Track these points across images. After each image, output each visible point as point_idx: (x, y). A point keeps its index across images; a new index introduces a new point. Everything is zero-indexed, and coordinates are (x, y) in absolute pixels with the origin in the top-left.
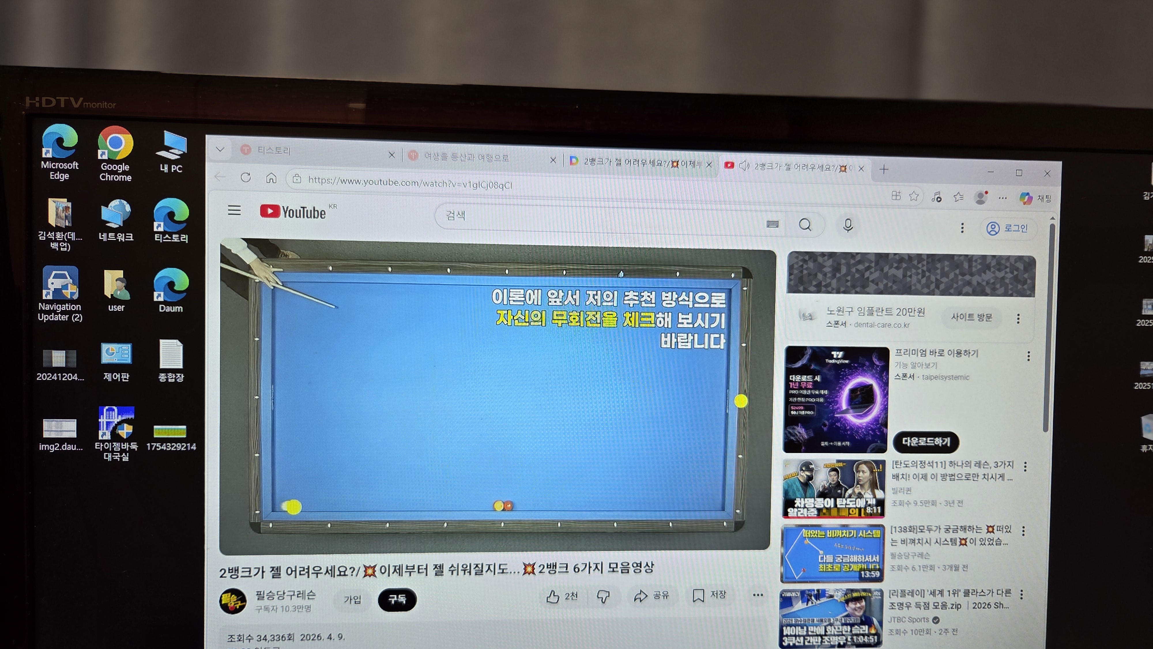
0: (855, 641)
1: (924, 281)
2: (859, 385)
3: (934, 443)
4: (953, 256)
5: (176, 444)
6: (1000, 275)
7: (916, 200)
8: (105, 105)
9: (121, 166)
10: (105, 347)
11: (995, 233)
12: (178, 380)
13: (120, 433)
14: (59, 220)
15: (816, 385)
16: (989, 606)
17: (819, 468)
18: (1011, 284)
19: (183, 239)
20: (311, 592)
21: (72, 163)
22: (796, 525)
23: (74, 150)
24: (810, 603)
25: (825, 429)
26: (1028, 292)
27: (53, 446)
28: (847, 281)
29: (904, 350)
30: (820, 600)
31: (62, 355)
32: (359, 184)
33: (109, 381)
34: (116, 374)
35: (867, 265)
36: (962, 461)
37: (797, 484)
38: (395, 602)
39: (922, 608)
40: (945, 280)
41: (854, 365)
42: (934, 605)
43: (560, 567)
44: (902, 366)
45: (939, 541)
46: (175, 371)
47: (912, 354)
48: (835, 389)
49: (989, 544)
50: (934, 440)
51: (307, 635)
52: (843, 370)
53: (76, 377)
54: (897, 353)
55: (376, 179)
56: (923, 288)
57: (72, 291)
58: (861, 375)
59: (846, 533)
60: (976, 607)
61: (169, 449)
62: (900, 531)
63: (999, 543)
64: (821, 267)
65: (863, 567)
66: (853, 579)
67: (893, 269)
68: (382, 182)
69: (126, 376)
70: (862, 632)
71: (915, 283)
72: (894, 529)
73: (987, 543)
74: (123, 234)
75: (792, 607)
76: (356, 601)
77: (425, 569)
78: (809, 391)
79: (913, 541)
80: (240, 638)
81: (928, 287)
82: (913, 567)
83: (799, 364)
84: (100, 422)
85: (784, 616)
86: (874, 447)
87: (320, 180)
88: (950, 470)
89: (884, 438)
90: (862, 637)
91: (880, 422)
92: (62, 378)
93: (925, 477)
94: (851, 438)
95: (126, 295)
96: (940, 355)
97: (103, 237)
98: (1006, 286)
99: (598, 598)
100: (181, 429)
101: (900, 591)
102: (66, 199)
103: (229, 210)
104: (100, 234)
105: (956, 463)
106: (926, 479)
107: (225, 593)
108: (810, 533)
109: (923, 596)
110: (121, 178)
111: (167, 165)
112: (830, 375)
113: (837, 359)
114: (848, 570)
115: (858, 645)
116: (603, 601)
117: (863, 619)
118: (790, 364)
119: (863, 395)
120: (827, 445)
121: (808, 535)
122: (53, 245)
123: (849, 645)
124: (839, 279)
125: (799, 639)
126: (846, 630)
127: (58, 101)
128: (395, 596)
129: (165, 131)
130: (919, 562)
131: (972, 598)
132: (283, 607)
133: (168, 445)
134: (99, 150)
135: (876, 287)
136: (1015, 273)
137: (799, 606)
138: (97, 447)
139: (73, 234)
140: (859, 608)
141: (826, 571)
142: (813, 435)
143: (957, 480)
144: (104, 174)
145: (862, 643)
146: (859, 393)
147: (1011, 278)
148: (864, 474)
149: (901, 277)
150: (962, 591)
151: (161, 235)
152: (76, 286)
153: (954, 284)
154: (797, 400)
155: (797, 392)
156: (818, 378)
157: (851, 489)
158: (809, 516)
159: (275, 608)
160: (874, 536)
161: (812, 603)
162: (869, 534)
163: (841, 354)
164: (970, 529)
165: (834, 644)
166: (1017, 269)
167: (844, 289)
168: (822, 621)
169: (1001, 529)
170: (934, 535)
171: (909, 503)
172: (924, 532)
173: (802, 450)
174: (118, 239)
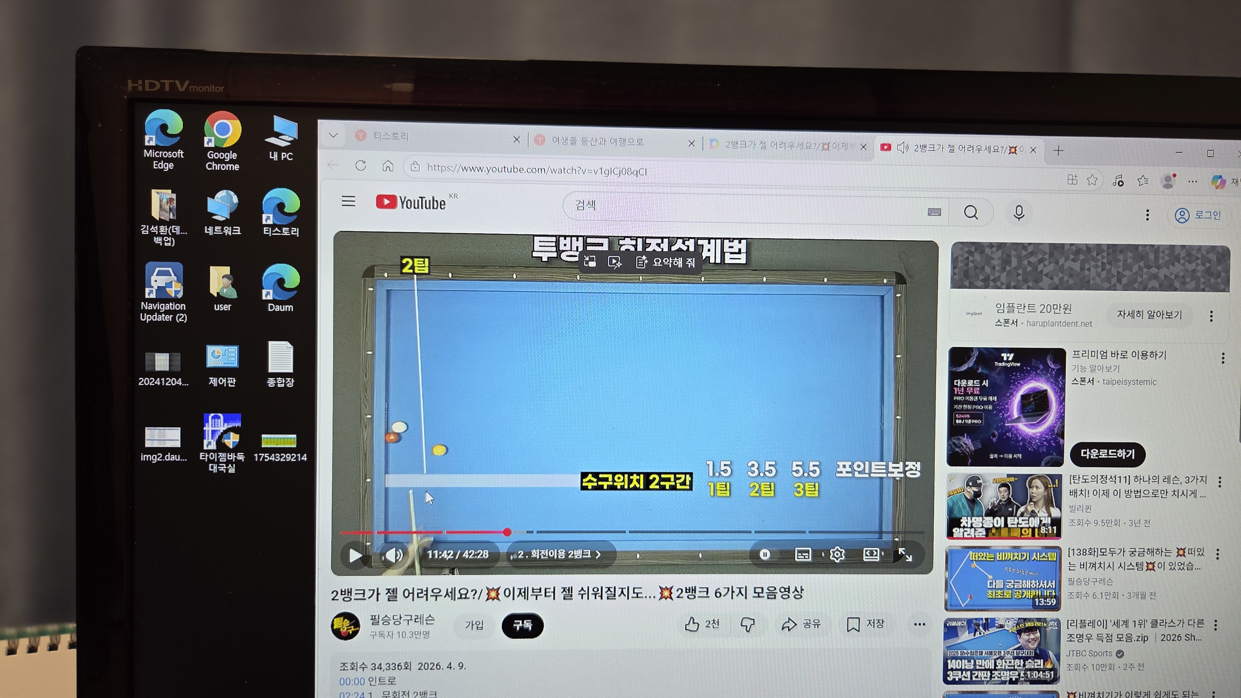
0: (1029, 677)
1: (1104, 275)
2: (1032, 391)
3: (1117, 455)
4: (1136, 247)
5: (286, 454)
6: (1191, 267)
7: (1095, 185)
8: (212, 88)
9: (229, 154)
10: (210, 349)
11: (1185, 221)
12: (288, 385)
13: (226, 443)
14: (161, 211)
15: (984, 391)
16: (1179, 638)
17: (988, 484)
18: (1204, 277)
19: (294, 232)
20: (430, 616)
21: (177, 152)
22: (962, 547)
23: (179, 138)
24: (978, 633)
25: (994, 440)
26: (1222, 287)
27: (156, 456)
28: (1018, 275)
29: (1083, 351)
30: (989, 630)
31: (165, 358)
32: (482, 171)
33: (214, 386)
34: (222, 378)
35: (1040, 256)
36: (1149, 476)
37: (963, 501)
38: (520, 626)
39: (1105, 640)
40: (1127, 273)
41: (1026, 368)
42: (1118, 638)
43: (700, 592)
44: (1080, 370)
45: (1123, 566)
46: (284, 375)
47: (1092, 356)
48: (1005, 396)
49: (1180, 568)
50: (1117, 453)
51: (425, 663)
52: (1014, 374)
53: (180, 381)
54: (1075, 355)
55: (501, 166)
56: (1102, 283)
57: (176, 289)
58: (1034, 380)
59: (1018, 556)
60: (1165, 639)
61: (278, 460)
62: (1079, 554)
63: (1190, 567)
64: (989, 259)
65: (1037, 594)
66: (1026, 607)
67: (1069, 261)
68: (506, 169)
69: (233, 381)
70: (1036, 667)
71: (1095, 277)
72: (1071, 552)
73: (1177, 567)
74: (230, 228)
75: (958, 638)
76: (479, 626)
77: (552, 592)
78: (976, 398)
79: (1094, 565)
80: (353, 667)
81: (1109, 281)
82: (1093, 595)
83: (964, 368)
84: (205, 430)
85: (948, 648)
86: (1048, 460)
87: (440, 168)
88: (1135, 486)
89: (1060, 450)
90: (1037, 672)
91: (1056, 432)
92: (165, 383)
93: (1106, 493)
94: (1024, 450)
95: (232, 294)
96: (1123, 356)
97: (208, 231)
98: (1198, 279)
99: (742, 626)
100: (291, 438)
101: (1079, 622)
102: (171, 190)
103: (343, 201)
104: (206, 227)
105: (1142, 478)
106: (1108, 496)
107: (337, 616)
108: (978, 556)
109: (1105, 627)
110: (229, 167)
111: (277, 153)
112: (1000, 379)
113: (1008, 361)
114: (1020, 597)
115: (1033, 682)
116: (748, 630)
117: (1038, 652)
118: (955, 367)
119: (1037, 402)
120: (997, 457)
121: (975, 558)
122: (156, 240)
123: (1022, 681)
124: (1009, 273)
125: (966, 673)
126: (1019, 664)
127: (163, 85)
128: (521, 622)
129: (275, 116)
130: (1100, 588)
131: (1161, 630)
132: (399, 632)
133: (277, 456)
134: (205, 137)
135: (1052, 281)
136: (1208, 265)
137: (965, 636)
138: (203, 457)
139: (178, 228)
140: (1033, 639)
141: (995, 598)
142: (980, 447)
143: (1143, 497)
144: (211, 163)
145: (1036, 679)
146: (1032, 399)
147: (1202, 271)
148: (1038, 490)
149: (1079, 271)
150: (1149, 621)
151: (270, 228)
152: (180, 284)
153: (1138, 278)
154: (963, 407)
155: (962, 398)
156: (986, 383)
157: (1024, 507)
158: (977, 536)
159: (390, 634)
160: (1049, 560)
161: (980, 634)
162: (1044, 557)
163: (1011, 356)
164: (1158, 553)
165: (1006, 680)
166: (1210, 261)
167: (1015, 284)
168: (991, 653)
169: (1193, 552)
170: (1117, 559)
171: (1088, 523)
172: (1106, 555)
173: (969, 463)
174: (225, 233)
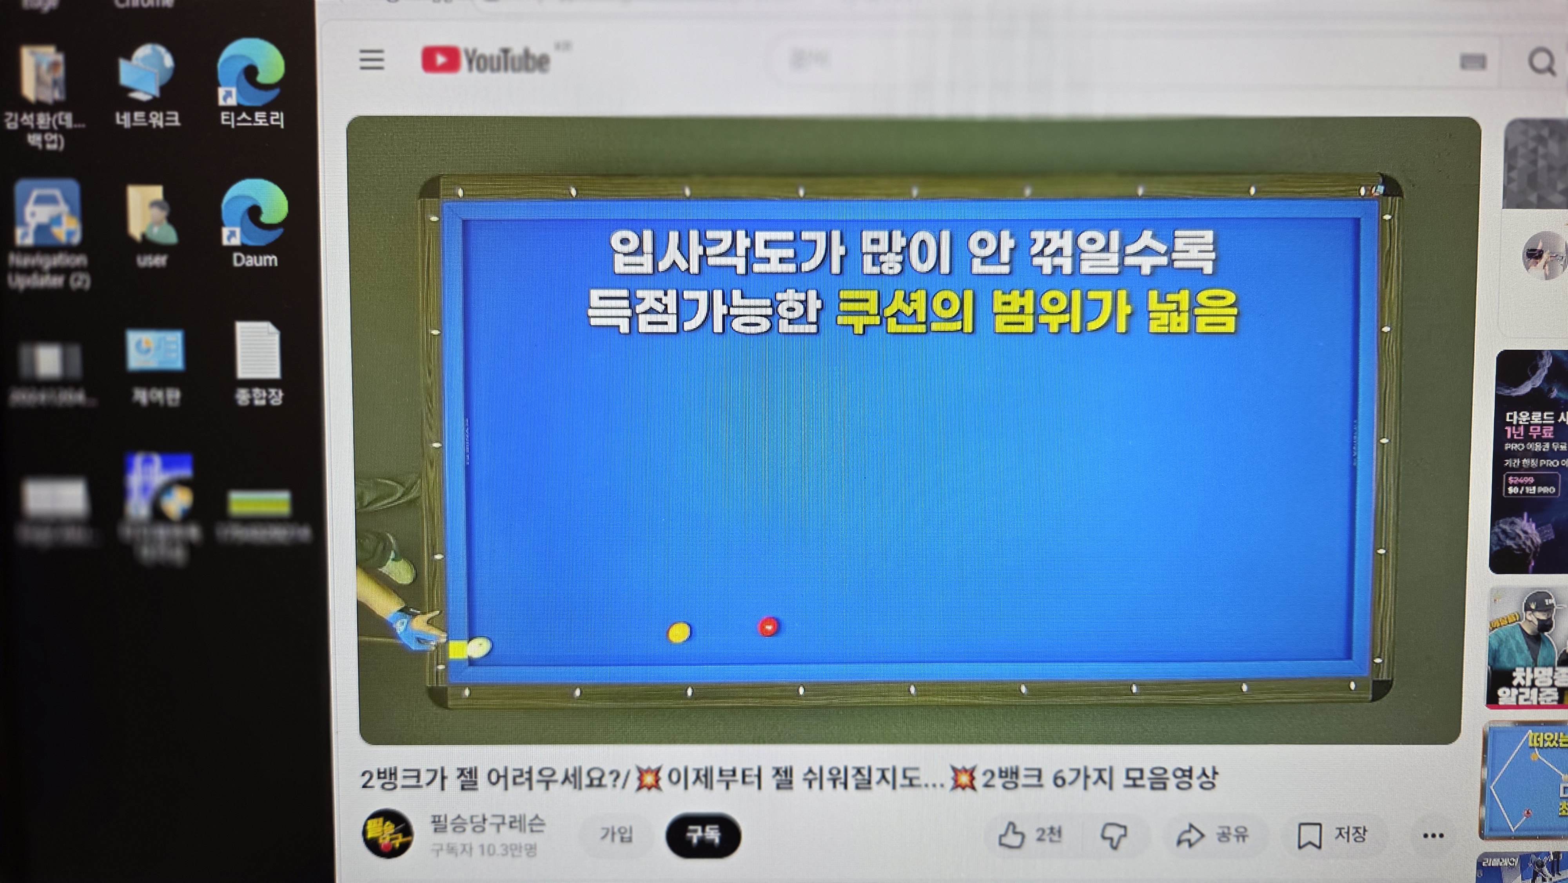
5: (274, 527)
10: (134, 338)
12: (273, 402)
13: (166, 507)
14: (39, 86)
19: (275, 120)
20: (537, 817)
24: (1539, 879)
27: (46, 531)
31: (54, 354)
33: (143, 403)
34: (156, 390)
37: (1517, 637)
38: (698, 837)
43: (1026, 776)
46: (265, 384)
53: (83, 397)
57: (69, 228)
61: (259, 538)
69: (175, 394)
74: (161, 114)
76: (624, 836)
77: (755, 776)
92: (56, 400)
95: (168, 235)
97: (122, 120)
99: (1104, 838)
100: (280, 498)
102: (54, 48)
107: (373, 816)
110: (155, 1)
116: (1115, 844)
122: (32, 139)
132: (482, 846)
133: (258, 530)
138: (126, 533)
139: (69, 117)
142: (1553, 537)
151: (233, 114)
152: (76, 219)
159: (467, 848)
161: (1544, 880)
173: (1530, 567)
174: (151, 125)
